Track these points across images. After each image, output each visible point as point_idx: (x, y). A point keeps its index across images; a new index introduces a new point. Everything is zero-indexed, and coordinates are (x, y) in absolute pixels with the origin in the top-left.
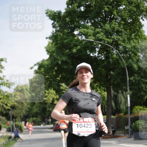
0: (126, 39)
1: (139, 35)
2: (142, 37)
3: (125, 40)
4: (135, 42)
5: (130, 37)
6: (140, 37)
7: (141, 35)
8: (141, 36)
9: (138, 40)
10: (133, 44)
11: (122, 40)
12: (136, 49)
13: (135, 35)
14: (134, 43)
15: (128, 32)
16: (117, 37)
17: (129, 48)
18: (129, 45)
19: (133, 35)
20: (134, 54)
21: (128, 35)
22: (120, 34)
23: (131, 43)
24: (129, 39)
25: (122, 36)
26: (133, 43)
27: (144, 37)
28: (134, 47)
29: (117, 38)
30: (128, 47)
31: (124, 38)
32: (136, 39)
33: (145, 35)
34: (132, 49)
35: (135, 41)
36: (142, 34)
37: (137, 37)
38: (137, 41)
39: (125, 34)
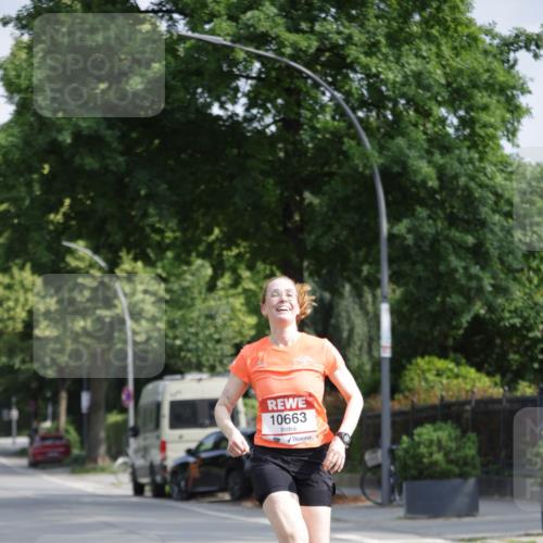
0: (383, 40)
1: (442, 22)
2: (456, 31)
3: (379, 42)
4: (425, 54)
5: (401, 29)
6: (447, 29)
7: (454, 20)
8: (453, 26)
9: (438, 46)
10: (413, 64)
11: (363, 45)
12: (428, 88)
13: (425, 22)
14: (420, 60)
15: (389, 6)
16: (341, 28)
17: (395, 82)
18: (393, 66)
19: (417, 17)
20: (416, 111)
21: (394, 19)
22: (354, 12)
23: (404, 60)
24: (397, 40)
25: (362, 25)
26: (413, 60)
27: (466, 31)
28: (418, 76)
29: (339, 33)
30: (391, 76)
31: (375, 35)
32: (430, 38)
33: (471, 22)
34: (405, 89)
35: (424, 47)
36: (458, 15)
37: (434, 32)
38: (434, 49)
39: (377, 17)
